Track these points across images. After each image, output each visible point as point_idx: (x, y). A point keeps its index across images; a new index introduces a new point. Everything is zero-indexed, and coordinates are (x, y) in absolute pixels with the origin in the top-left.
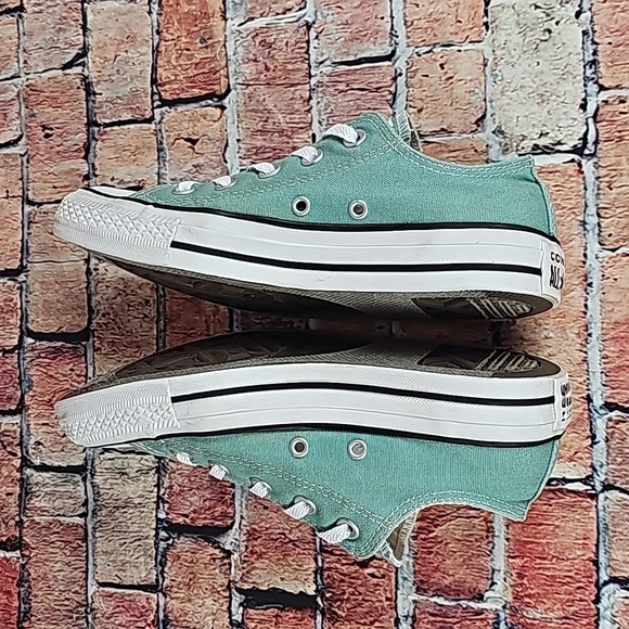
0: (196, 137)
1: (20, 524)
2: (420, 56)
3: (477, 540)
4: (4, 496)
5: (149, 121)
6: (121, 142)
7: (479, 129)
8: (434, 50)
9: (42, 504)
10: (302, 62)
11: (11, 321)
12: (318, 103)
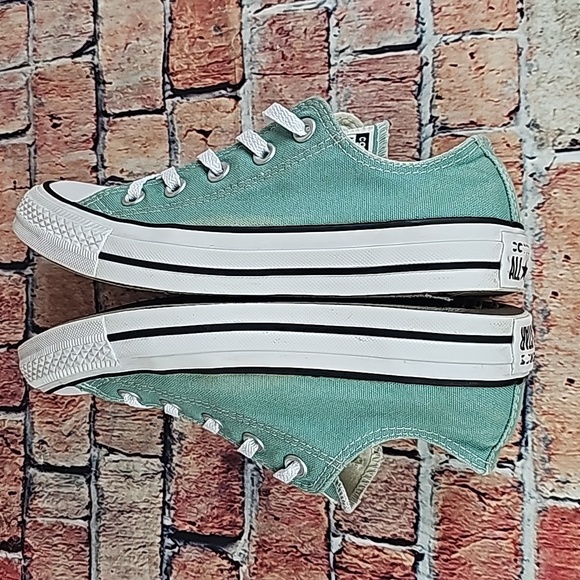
0: (209, 129)
1: (22, 524)
2: (448, 44)
3: (504, 563)
4: (7, 495)
5: (161, 111)
6: (131, 133)
7: (512, 122)
8: (464, 38)
9: (45, 505)
10: (321, 50)
11: (16, 315)
12: (338, 93)
